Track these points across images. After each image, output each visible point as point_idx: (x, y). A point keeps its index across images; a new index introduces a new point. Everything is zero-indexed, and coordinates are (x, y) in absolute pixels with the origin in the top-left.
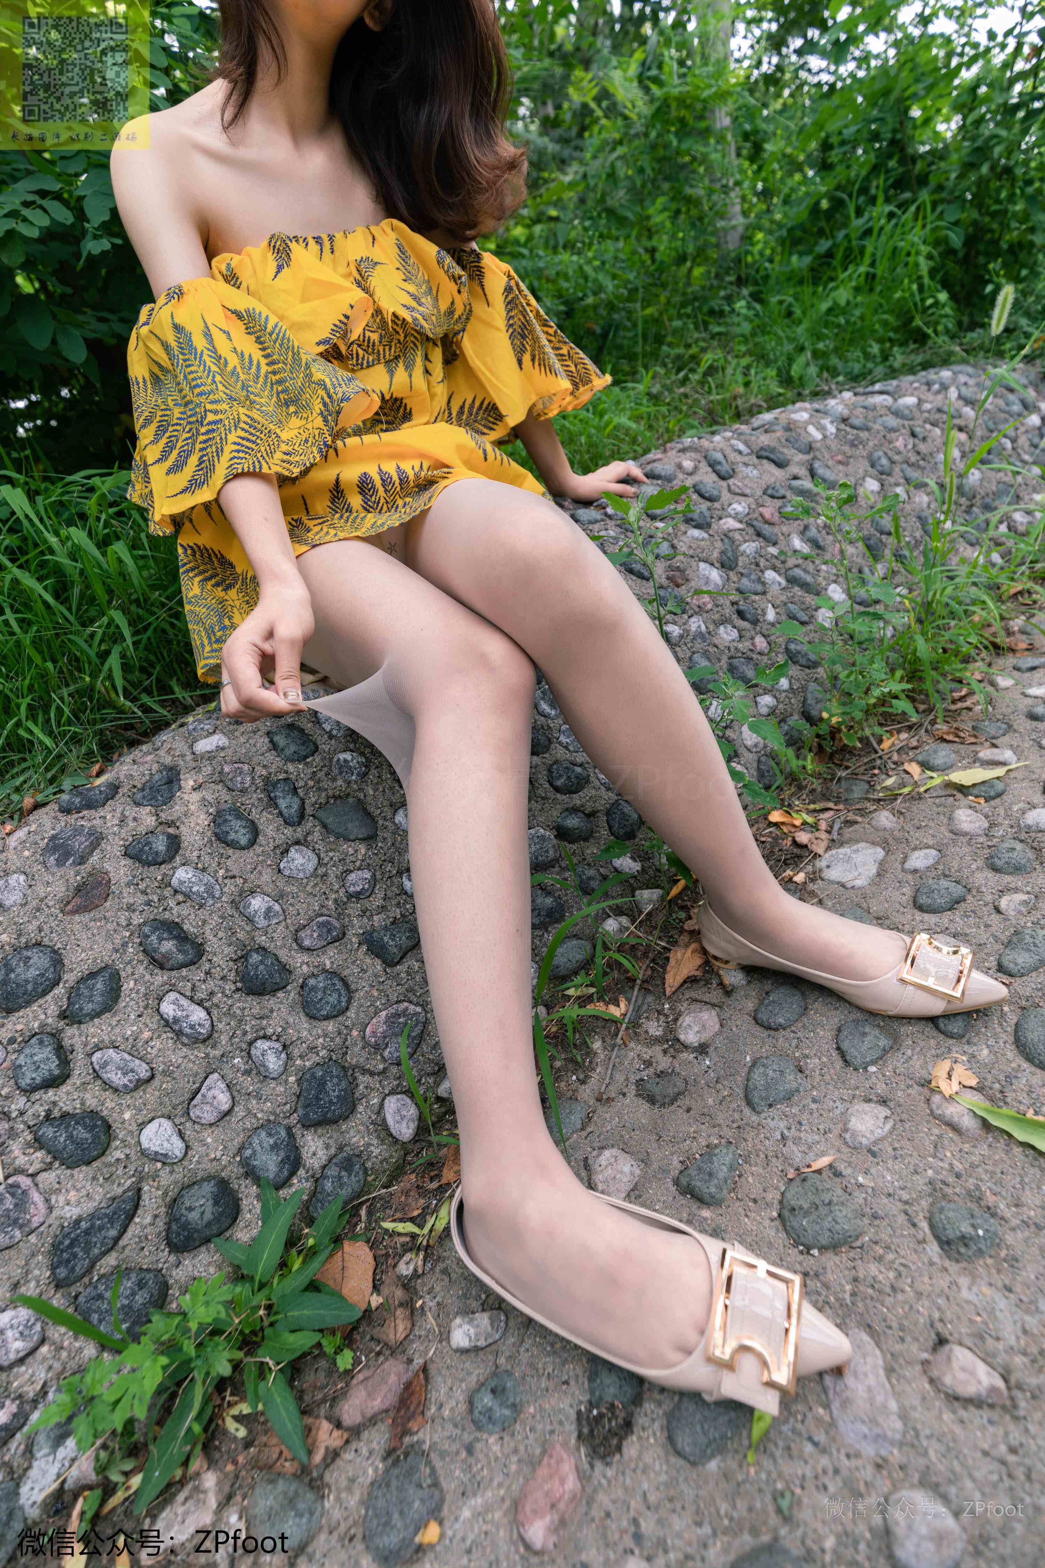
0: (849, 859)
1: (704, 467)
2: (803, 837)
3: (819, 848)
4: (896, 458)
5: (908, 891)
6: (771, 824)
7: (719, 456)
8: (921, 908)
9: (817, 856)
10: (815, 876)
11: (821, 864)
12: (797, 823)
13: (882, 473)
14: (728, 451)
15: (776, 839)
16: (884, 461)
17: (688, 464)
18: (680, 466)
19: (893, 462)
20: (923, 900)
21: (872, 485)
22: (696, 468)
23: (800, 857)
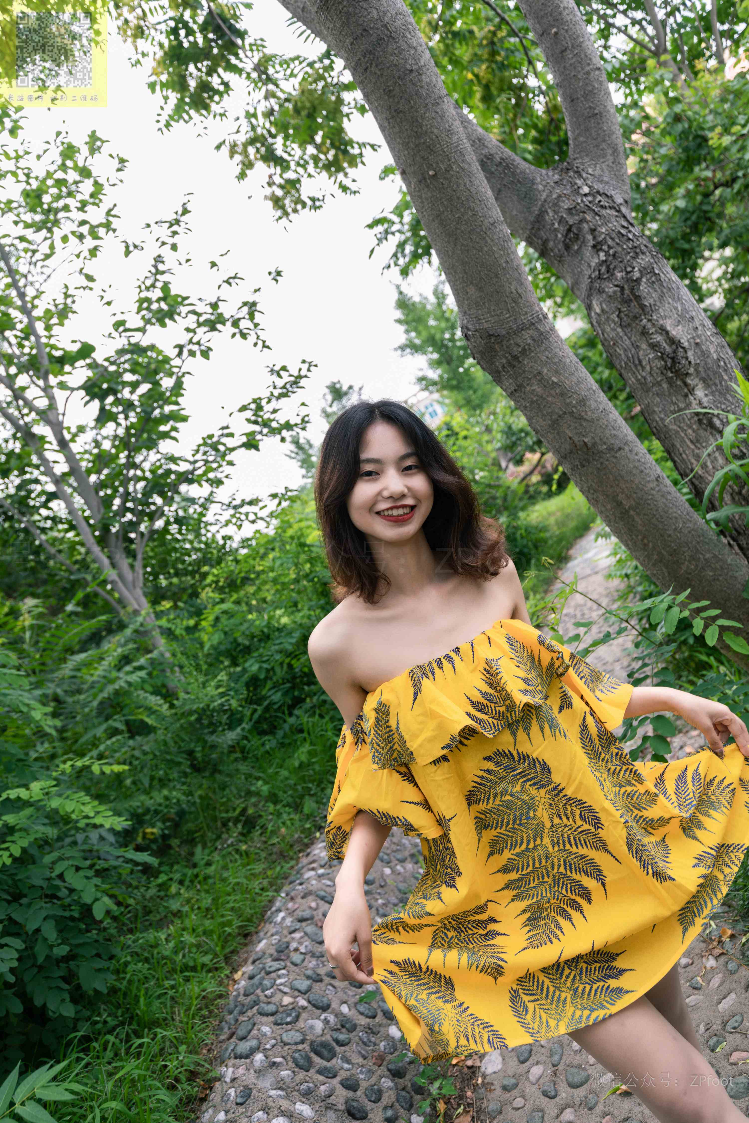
0: (490, 1061)
1: (322, 903)
2: (469, 1063)
3: (478, 1064)
4: (389, 852)
5: (515, 1059)
6: (454, 1066)
7: (322, 893)
8: (523, 1062)
9: (479, 1067)
10: (484, 1076)
11: (483, 1069)
12: (463, 1058)
13: (388, 863)
14: (324, 888)
15: (460, 1071)
16: (385, 857)
17: (313, 905)
18: (310, 908)
19: (388, 855)
20: (522, 1058)
21: (388, 871)
22: (318, 904)
23: (474, 1073)
